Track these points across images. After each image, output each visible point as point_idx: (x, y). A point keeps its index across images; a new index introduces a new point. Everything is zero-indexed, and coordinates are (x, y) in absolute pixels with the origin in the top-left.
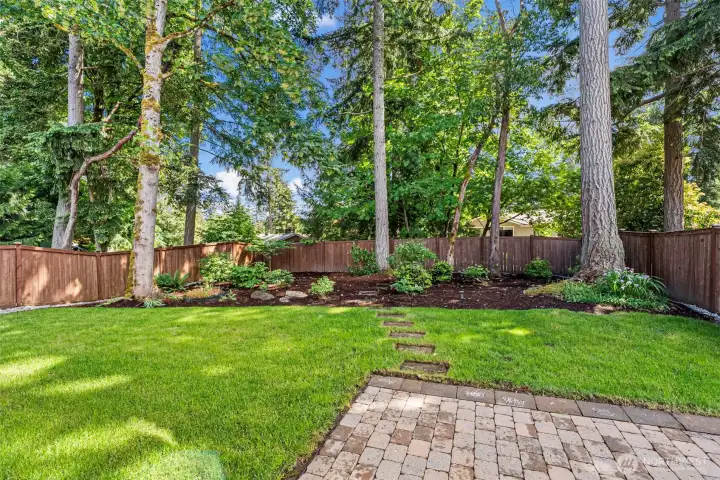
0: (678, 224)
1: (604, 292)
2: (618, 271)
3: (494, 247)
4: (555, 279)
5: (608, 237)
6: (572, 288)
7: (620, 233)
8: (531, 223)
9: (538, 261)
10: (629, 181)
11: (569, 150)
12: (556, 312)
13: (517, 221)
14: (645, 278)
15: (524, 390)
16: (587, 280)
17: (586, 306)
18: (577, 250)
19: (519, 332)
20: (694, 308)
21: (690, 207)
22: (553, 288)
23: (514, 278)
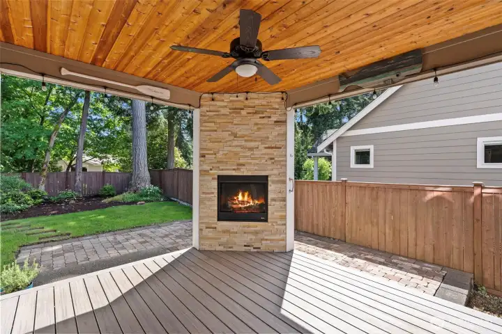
0: (172, 166)
1: (141, 196)
2: (147, 186)
3: (78, 178)
4: (119, 193)
5: (144, 171)
6: (127, 196)
7: (149, 170)
8: (102, 163)
9: (108, 186)
10: (155, 144)
11: (127, 122)
12: (120, 207)
13: (92, 162)
14: (157, 188)
15: (110, 231)
16: (135, 192)
17: (134, 203)
18: (129, 179)
19: (102, 217)
20: (173, 199)
21: (177, 159)
22: (118, 198)
23: (93, 197)
